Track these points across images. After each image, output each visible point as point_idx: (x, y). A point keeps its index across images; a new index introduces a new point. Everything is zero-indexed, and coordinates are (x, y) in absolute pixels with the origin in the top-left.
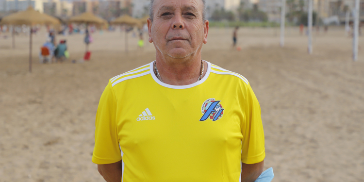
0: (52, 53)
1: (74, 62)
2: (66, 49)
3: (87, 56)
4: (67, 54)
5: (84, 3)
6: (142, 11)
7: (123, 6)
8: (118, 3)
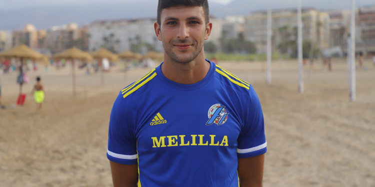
5: (28, 34)
6: (102, 42)
7: (76, 36)
8: (71, 33)
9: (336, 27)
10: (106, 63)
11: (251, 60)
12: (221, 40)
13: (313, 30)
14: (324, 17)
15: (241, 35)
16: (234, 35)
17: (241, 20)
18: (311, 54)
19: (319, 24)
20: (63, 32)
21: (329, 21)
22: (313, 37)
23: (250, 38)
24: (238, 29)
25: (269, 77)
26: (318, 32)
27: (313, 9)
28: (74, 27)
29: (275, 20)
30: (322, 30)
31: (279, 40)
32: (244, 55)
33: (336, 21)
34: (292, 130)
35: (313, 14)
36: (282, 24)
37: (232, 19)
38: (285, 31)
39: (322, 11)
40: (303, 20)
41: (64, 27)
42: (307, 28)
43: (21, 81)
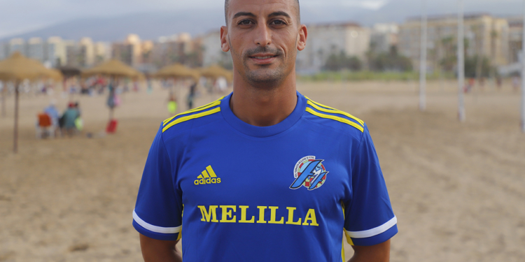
0: (54, 122)
1: (90, 135)
2: (78, 116)
3: (112, 126)
4: (80, 123)
5: (130, 48)
7: (188, 49)
8: (182, 45)
9: (516, 38)
11: (405, 80)
12: (368, 54)
13: (487, 41)
14: (501, 25)
15: (394, 49)
16: (385, 48)
17: (394, 29)
18: (479, 71)
19: (494, 35)
20: (172, 44)
21: (507, 29)
22: (486, 50)
23: (405, 52)
24: (390, 40)
25: (423, 101)
26: (493, 45)
27: (487, 14)
28: (186, 37)
29: (439, 29)
30: (498, 42)
31: (442, 54)
32: (395, 73)
33: (516, 30)
35: (487, 21)
36: (446, 34)
37: (382, 28)
38: (449, 43)
39: (499, 17)
40: (473, 28)
41: (174, 38)
42: (478, 39)
43: (112, 104)
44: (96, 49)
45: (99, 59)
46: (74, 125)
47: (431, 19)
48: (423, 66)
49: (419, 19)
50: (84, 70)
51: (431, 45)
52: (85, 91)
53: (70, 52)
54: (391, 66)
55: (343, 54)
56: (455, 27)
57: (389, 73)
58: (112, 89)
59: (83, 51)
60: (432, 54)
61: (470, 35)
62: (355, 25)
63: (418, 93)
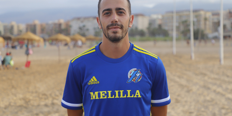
1: (17, 69)
2: (11, 59)
3: (28, 64)
4: (12, 63)
5: (35, 26)
6: (78, 30)
7: (63, 27)
8: (60, 25)
9: (216, 21)
10: (80, 43)
11: (165, 40)
12: (149, 28)
13: (202, 22)
14: (209, 15)
15: (160, 26)
16: (156, 26)
17: (160, 17)
18: (200, 36)
19: (206, 19)
20: (55, 24)
21: (212, 17)
22: (202, 27)
23: (165, 28)
24: (158, 22)
25: (175, 50)
26: (205, 24)
27: (202, 10)
28: (62, 21)
29: (181, 17)
30: (208, 23)
31: (182, 28)
32: (161, 37)
33: (216, 17)
34: (183, 82)
35: (202, 13)
36: (184, 19)
37: (154, 16)
38: (186, 23)
39: (208, 11)
40: (196, 16)
41: (56, 21)
42: (199, 21)
43: (27, 53)
44: (18, 27)
45: (20, 31)
46: (9, 64)
47: (178, 12)
48: (174, 34)
49: (172, 12)
50: (13, 37)
51: (178, 24)
52: (14, 47)
53: (5, 28)
54: (159, 34)
55: (136, 28)
56: (188, 16)
57: (158, 37)
58: (27, 46)
59: (12, 28)
60: (178, 28)
61: (195, 20)
62: (142, 15)
63: (172, 47)
